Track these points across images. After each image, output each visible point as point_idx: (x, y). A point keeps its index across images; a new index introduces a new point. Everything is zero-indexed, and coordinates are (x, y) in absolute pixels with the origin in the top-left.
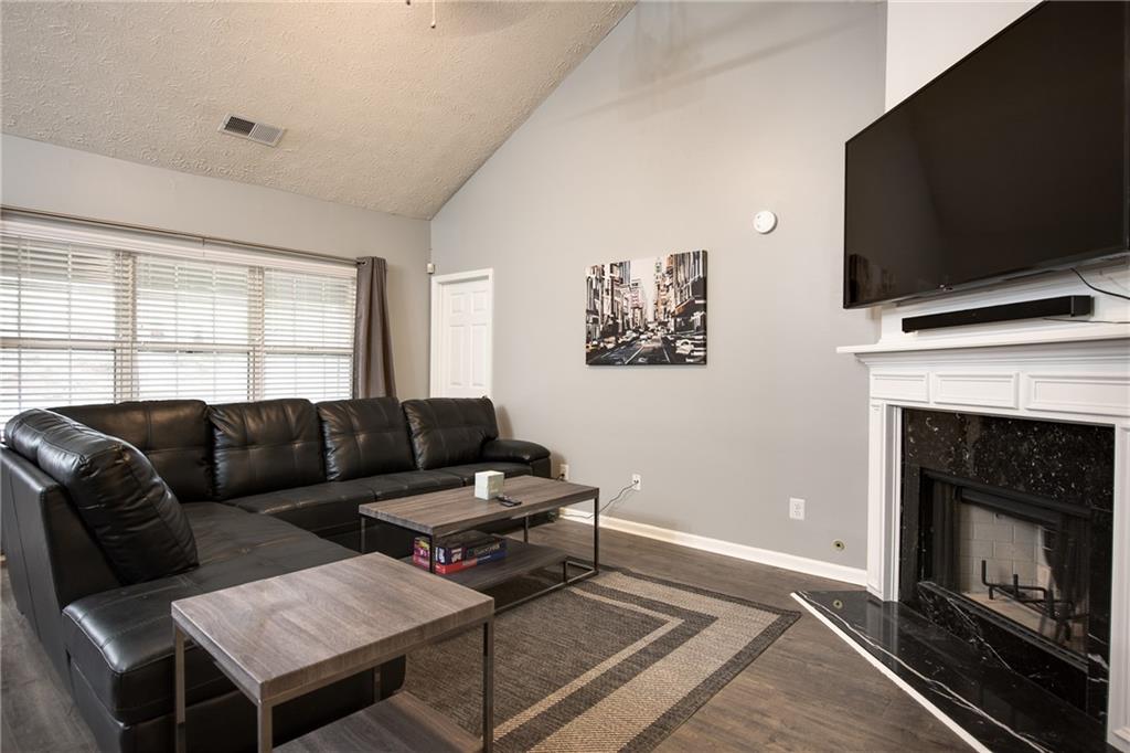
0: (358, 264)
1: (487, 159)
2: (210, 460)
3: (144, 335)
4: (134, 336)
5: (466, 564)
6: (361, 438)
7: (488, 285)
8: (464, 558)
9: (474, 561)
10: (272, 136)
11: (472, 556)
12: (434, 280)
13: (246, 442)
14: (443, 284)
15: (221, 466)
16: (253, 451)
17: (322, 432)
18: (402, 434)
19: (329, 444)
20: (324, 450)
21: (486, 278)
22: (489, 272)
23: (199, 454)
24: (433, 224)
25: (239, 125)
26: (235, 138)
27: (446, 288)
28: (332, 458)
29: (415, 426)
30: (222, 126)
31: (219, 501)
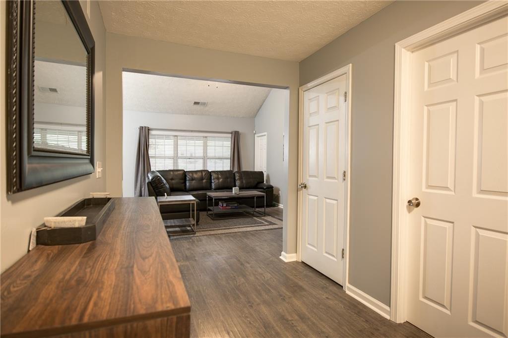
0: (232, 133)
1: (265, 100)
2: (185, 183)
3: (179, 155)
4: (177, 155)
5: (227, 207)
6: (221, 180)
7: (266, 137)
8: (227, 206)
9: (230, 207)
10: (204, 104)
11: (229, 206)
12: (256, 135)
13: (192, 179)
14: (258, 137)
15: (188, 184)
16: (194, 182)
17: (211, 178)
18: (233, 180)
19: (213, 181)
20: (211, 182)
21: (265, 135)
22: (266, 133)
23: (182, 181)
24: (256, 119)
25: (196, 103)
26: (196, 106)
27: (259, 138)
28: (213, 184)
29: (237, 178)
30: (193, 104)
31: (187, 192)
